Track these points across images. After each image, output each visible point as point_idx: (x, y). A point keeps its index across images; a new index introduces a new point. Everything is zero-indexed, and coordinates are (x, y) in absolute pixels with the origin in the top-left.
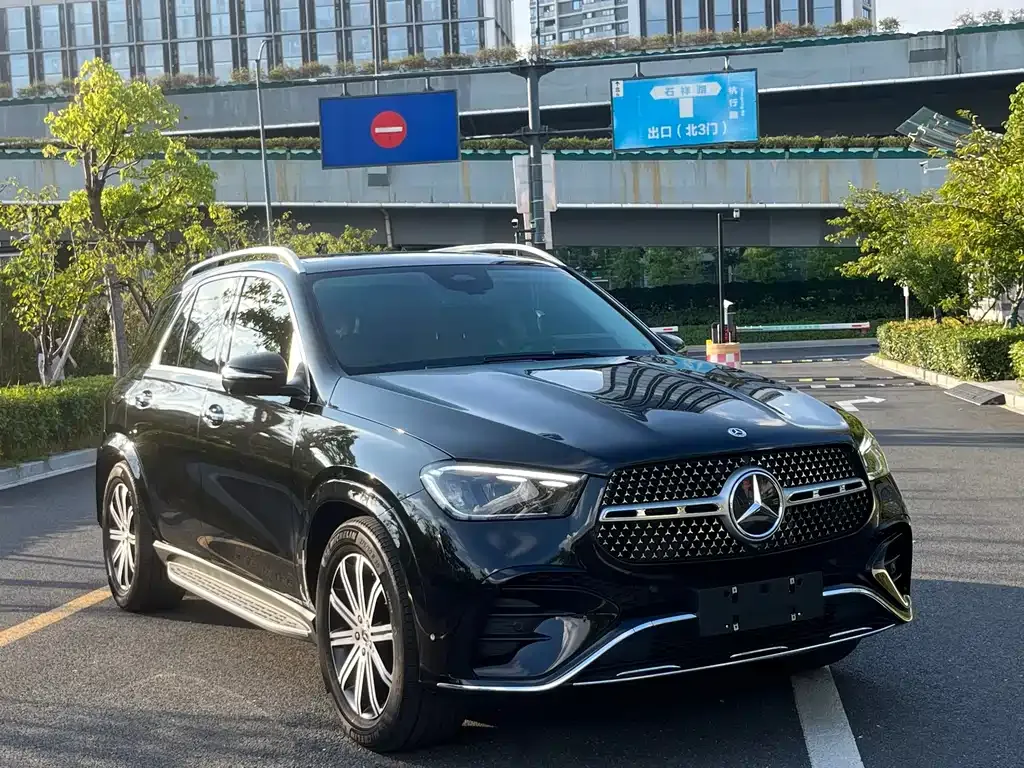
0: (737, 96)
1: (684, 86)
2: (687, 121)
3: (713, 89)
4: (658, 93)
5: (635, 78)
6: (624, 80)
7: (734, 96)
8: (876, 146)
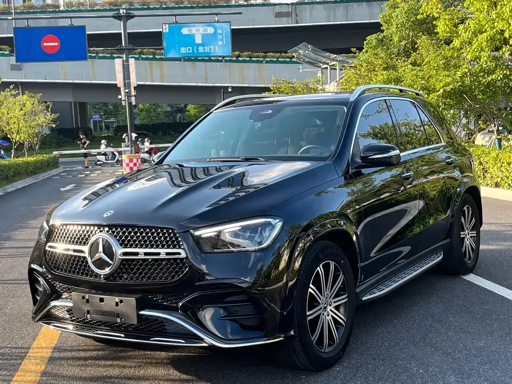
0: (222, 34)
1: (197, 28)
2: (198, 45)
3: (210, 30)
4: (185, 31)
5: (173, 23)
6: (169, 24)
7: (220, 34)
8: (265, 57)
